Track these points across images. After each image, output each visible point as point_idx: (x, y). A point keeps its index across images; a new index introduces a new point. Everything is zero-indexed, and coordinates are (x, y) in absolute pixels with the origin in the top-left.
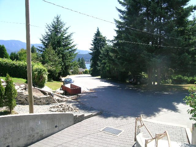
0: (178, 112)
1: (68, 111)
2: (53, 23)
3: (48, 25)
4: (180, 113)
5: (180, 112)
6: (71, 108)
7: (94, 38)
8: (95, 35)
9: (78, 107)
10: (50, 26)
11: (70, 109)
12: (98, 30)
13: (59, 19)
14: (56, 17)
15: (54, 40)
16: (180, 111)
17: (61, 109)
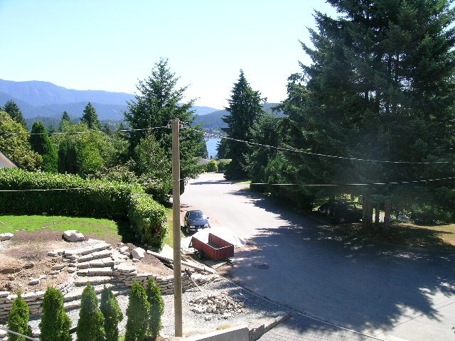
0: (436, 318)
1: (227, 310)
2: (152, 77)
3: (141, 82)
4: (439, 321)
5: (440, 318)
6: (231, 304)
7: (233, 94)
8: (234, 86)
9: (241, 299)
10: (145, 84)
11: (230, 306)
12: (242, 75)
13: (166, 68)
14: (158, 63)
15: (157, 116)
16: (441, 316)
17: (214, 307)
